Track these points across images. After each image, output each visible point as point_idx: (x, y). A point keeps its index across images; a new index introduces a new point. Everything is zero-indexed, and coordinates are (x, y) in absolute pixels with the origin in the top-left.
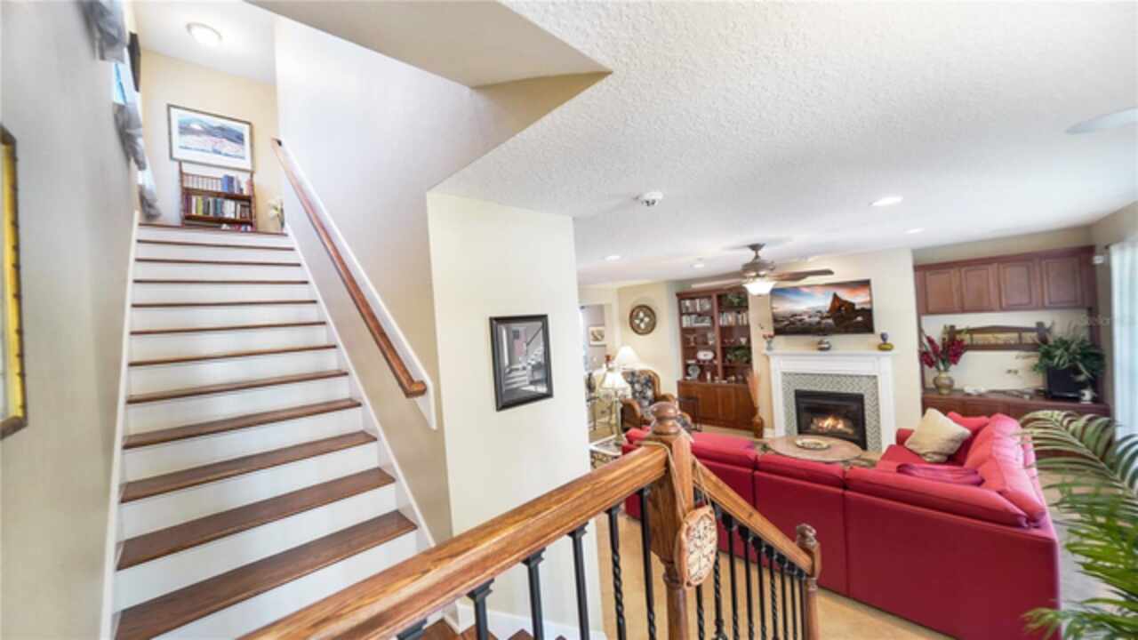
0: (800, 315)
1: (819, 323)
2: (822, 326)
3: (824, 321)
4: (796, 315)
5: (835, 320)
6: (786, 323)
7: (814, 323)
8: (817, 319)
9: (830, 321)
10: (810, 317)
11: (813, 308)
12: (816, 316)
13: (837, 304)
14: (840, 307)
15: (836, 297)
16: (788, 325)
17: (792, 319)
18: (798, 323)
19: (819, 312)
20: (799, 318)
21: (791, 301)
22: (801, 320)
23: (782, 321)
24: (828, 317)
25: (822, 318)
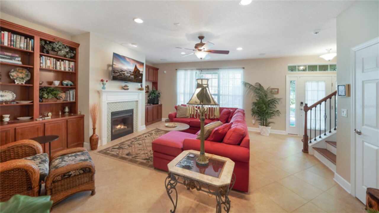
0: (124, 71)
1: (129, 77)
2: (130, 78)
3: (131, 76)
4: (122, 71)
5: (134, 76)
6: (119, 74)
7: (128, 76)
8: (129, 75)
9: (133, 76)
10: (127, 73)
11: (129, 69)
12: (129, 73)
13: (136, 70)
14: (137, 71)
15: (136, 67)
16: (119, 75)
17: (121, 73)
18: (123, 76)
19: (130, 72)
20: (123, 72)
21: (122, 63)
22: (124, 74)
23: (117, 73)
24: (133, 75)
25: (131, 75)
